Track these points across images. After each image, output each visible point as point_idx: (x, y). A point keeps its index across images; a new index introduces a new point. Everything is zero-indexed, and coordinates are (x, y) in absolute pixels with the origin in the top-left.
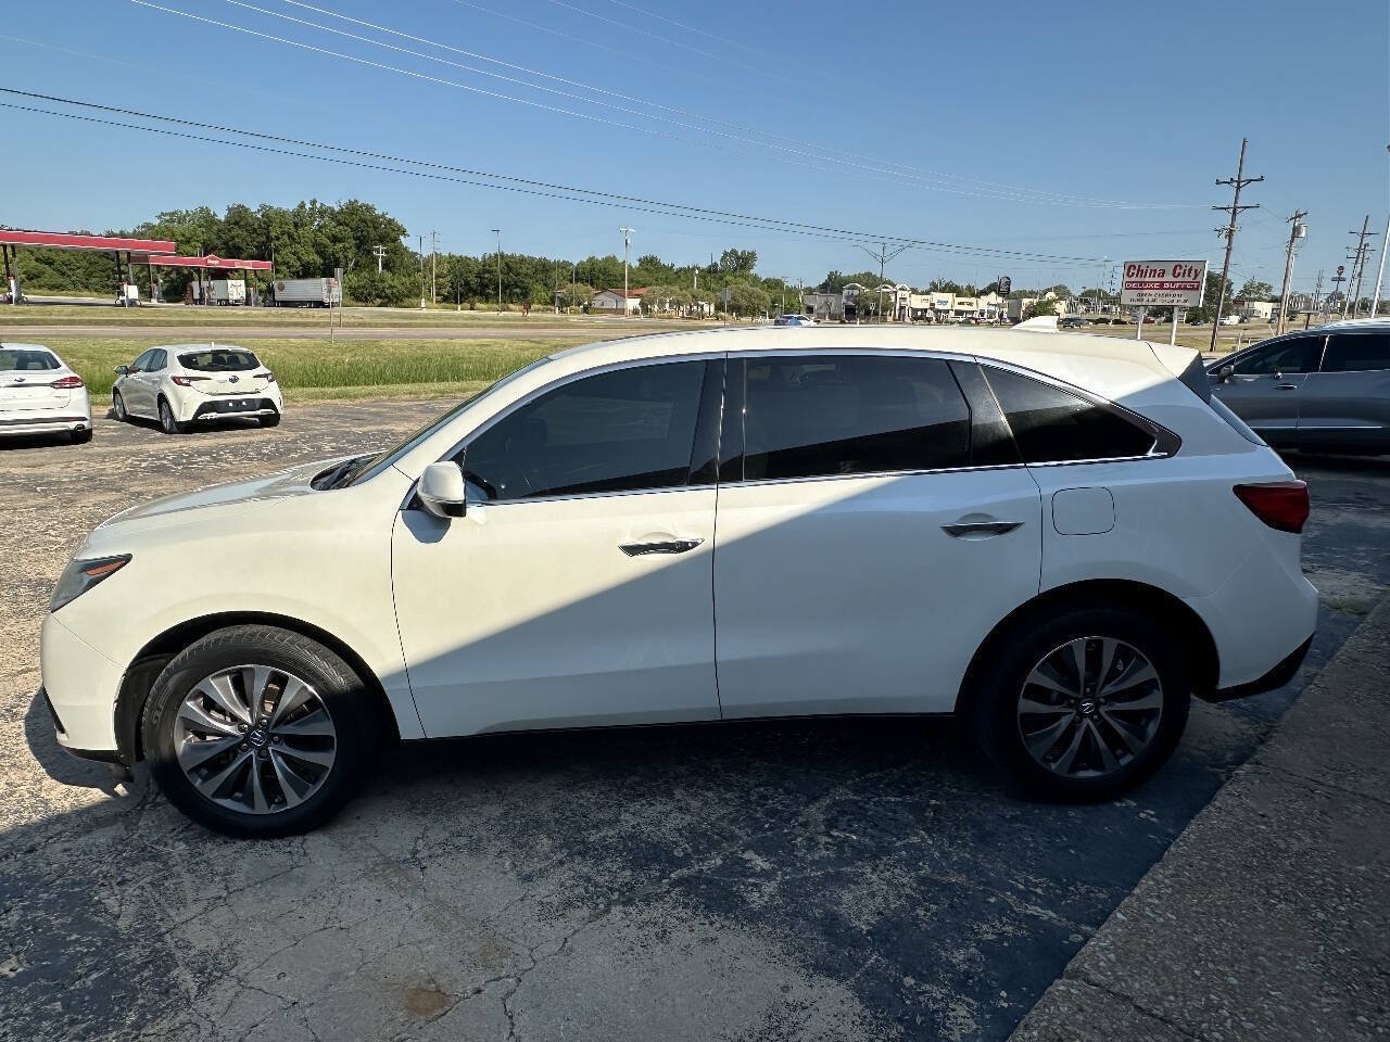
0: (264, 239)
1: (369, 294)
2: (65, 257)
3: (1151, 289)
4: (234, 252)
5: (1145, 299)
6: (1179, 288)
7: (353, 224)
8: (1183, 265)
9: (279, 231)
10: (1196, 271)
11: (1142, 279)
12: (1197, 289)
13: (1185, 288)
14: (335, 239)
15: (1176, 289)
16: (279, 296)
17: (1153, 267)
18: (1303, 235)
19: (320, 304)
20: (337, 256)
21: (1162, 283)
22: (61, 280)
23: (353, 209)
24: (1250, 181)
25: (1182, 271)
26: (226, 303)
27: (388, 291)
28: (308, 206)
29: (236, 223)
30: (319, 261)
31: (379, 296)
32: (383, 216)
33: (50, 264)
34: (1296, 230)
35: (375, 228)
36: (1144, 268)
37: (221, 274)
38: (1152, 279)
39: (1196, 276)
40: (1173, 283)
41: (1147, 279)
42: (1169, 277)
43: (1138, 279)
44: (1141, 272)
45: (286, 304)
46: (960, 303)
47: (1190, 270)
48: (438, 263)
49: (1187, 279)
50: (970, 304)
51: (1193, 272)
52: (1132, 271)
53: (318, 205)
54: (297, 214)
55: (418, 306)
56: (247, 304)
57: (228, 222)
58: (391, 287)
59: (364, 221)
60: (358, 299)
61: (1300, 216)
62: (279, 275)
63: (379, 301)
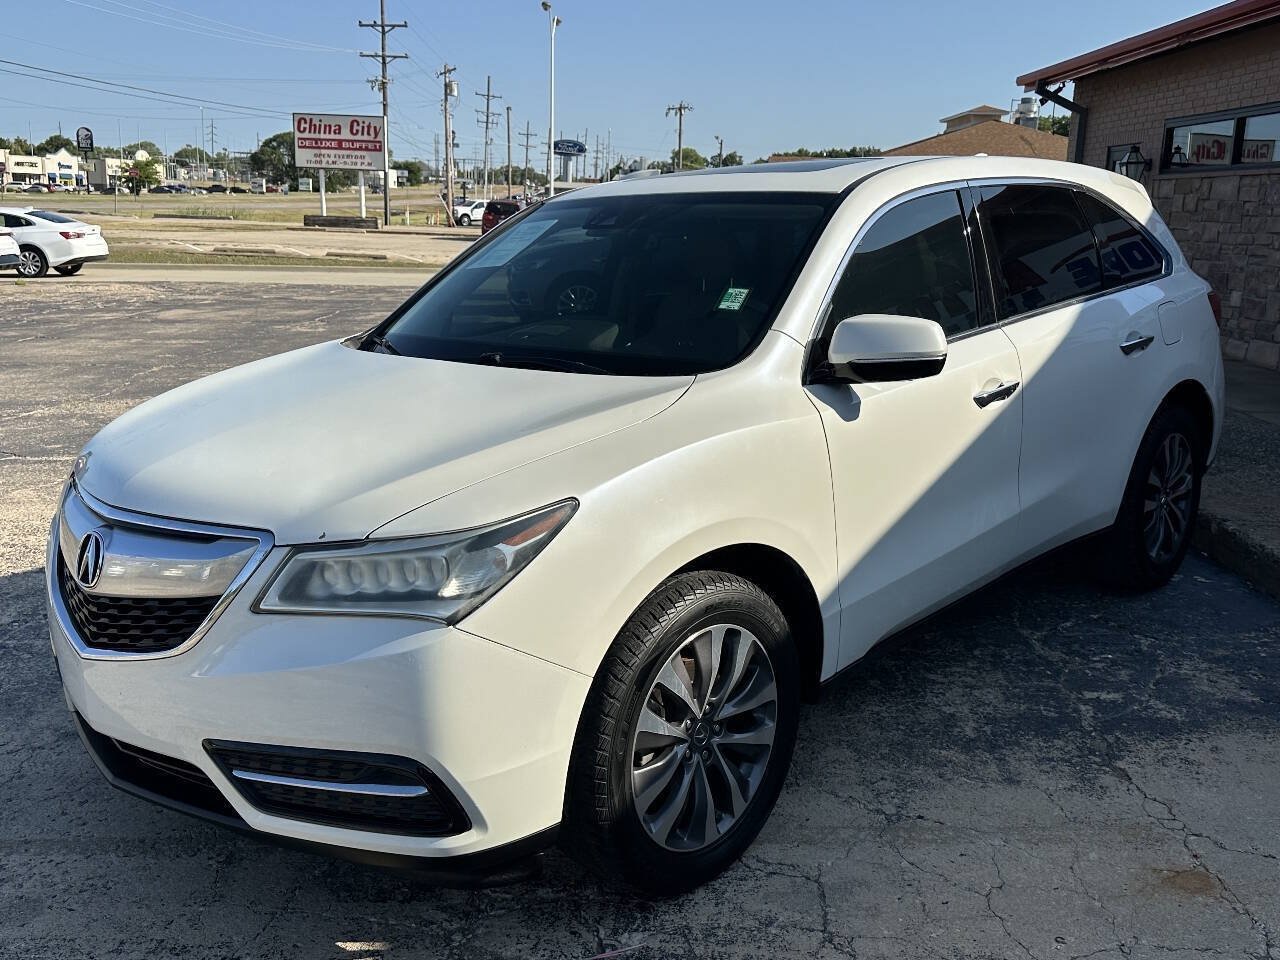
3: (328, 148)
5: (324, 160)
6: (360, 149)
8: (360, 120)
10: (375, 128)
11: (317, 136)
12: (380, 150)
13: (367, 149)
15: (356, 149)
17: (326, 121)
18: (455, 93)
21: (340, 142)
24: (393, 26)
25: (360, 128)
34: (448, 86)
36: (316, 121)
38: (327, 136)
39: (376, 135)
40: (353, 141)
41: (322, 136)
42: (346, 134)
43: (312, 136)
44: (313, 128)
46: (18, 164)
47: (369, 127)
49: (366, 137)
50: (32, 165)
51: (372, 130)
52: (303, 125)
61: (450, 71)
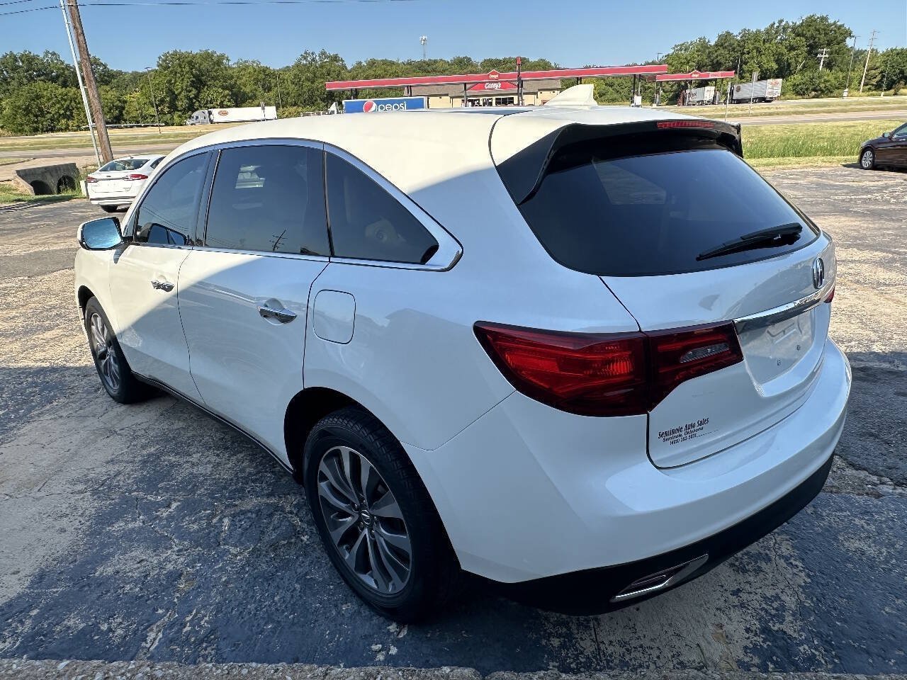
0: (739, 54)
1: (807, 89)
2: (620, 81)
4: (716, 67)
7: (808, 34)
9: (751, 47)
14: (792, 48)
16: (736, 96)
19: (763, 100)
20: (790, 61)
22: (615, 96)
23: (810, 22)
26: (702, 103)
27: (822, 86)
28: (777, 24)
29: (722, 45)
30: (775, 66)
31: (814, 90)
32: (835, 23)
33: (612, 86)
35: (826, 34)
37: (703, 84)
45: (739, 101)
48: (872, 59)
53: (783, 23)
54: (767, 32)
55: (841, 96)
56: (713, 103)
57: (716, 45)
58: (826, 81)
59: (818, 30)
60: (798, 93)
62: (743, 80)
63: (813, 93)
